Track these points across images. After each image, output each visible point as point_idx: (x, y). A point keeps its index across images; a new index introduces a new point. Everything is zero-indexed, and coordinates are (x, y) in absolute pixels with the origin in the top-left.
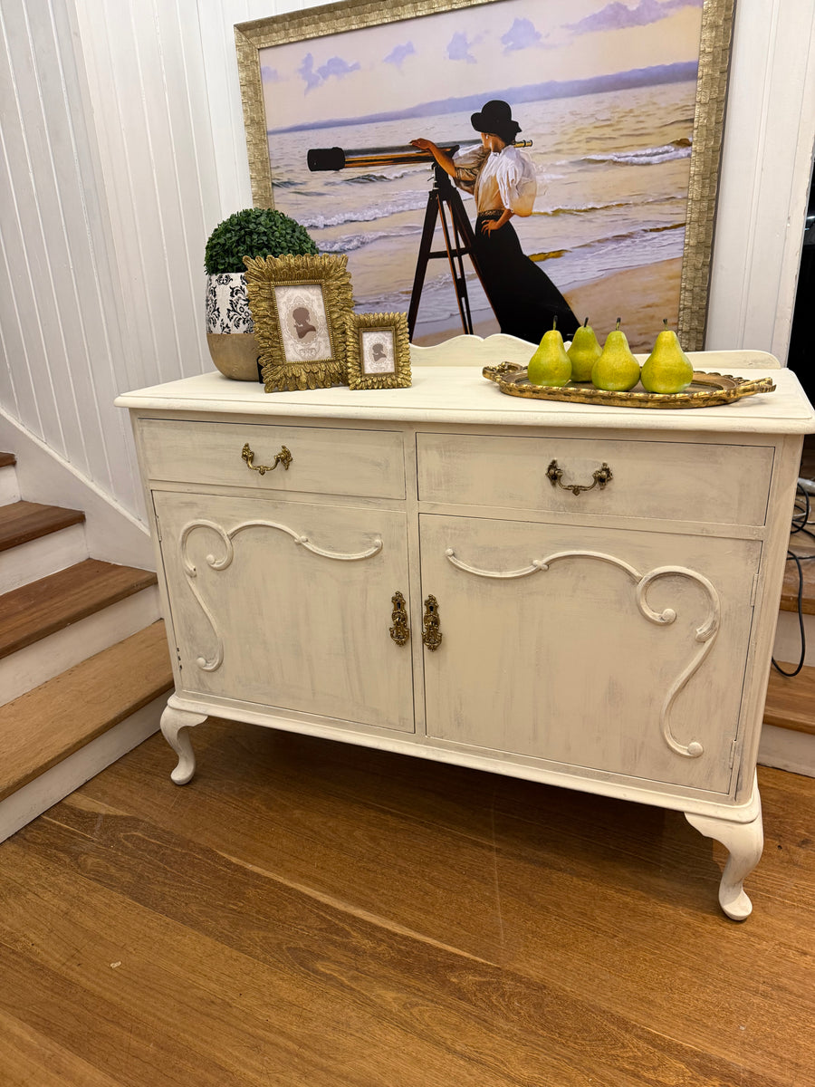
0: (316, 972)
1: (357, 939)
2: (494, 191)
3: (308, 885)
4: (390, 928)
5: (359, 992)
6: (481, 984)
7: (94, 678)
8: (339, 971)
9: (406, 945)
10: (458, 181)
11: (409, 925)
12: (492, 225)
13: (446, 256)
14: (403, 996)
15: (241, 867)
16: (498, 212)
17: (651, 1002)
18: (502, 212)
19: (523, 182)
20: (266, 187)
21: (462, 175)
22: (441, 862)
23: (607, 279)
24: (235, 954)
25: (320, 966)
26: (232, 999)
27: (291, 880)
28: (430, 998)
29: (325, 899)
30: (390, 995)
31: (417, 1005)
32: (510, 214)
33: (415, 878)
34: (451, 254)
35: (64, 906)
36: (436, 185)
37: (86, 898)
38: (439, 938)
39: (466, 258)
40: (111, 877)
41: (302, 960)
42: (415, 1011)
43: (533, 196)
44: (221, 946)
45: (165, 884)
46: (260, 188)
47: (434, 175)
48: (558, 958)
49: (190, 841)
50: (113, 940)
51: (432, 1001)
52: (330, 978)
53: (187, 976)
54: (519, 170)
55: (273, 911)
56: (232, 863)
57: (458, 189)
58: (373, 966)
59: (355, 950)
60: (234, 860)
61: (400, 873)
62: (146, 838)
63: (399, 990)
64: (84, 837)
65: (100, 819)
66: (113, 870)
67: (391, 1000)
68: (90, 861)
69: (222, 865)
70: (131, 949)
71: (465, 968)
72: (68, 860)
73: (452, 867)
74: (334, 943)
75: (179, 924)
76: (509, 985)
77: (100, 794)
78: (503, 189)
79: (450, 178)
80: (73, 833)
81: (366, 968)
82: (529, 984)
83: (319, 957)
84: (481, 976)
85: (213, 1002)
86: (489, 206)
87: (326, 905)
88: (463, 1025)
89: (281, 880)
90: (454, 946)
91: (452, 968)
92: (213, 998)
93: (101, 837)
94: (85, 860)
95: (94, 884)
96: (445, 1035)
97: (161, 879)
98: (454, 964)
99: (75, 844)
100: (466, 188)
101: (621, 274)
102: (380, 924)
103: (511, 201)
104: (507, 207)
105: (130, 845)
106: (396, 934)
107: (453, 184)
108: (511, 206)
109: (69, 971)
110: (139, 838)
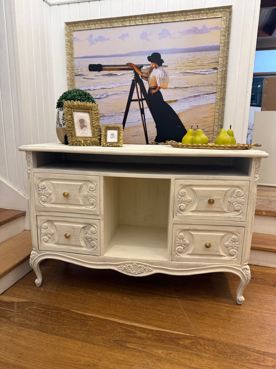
0: (128, 348)
1: (139, 334)
2: (155, 80)
3: (112, 318)
4: (150, 328)
5: (147, 352)
6: (192, 343)
8: (137, 346)
9: (158, 333)
10: (142, 77)
11: (157, 326)
12: (154, 91)
13: (138, 101)
14: (165, 351)
15: (83, 314)
16: (156, 87)
17: (252, 340)
18: (157, 87)
19: (164, 78)
20: (72, 76)
21: (144, 75)
22: (160, 304)
23: (191, 109)
24: (92, 346)
25: (128, 345)
26: (97, 363)
27: (105, 316)
28: (175, 350)
29: (121, 321)
30: (160, 352)
31: (171, 353)
32: (160, 88)
33: (153, 310)
35: (9, 338)
36: (134, 78)
37: (19, 334)
38: (170, 329)
39: (144, 102)
40: (27, 324)
41: (121, 344)
42: (171, 355)
43: (168, 82)
44: (85, 344)
46: (70, 76)
47: (134, 75)
48: (215, 330)
49: (58, 308)
50: (37, 348)
51: (177, 351)
52: (134, 349)
53: (75, 357)
54: (163, 74)
55: (102, 328)
56: (79, 314)
57: (142, 79)
58: (149, 342)
59: (140, 338)
60: (79, 312)
61: (146, 309)
62: (38, 308)
63: (162, 349)
64: (10, 311)
65: (16, 304)
66: (27, 322)
67: (161, 353)
68: (16, 320)
69: (75, 315)
70: (45, 350)
71: (183, 338)
72: (6, 320)
74: (131, 336)
75: (64, 338)
76: (202, 342)
77: (12, 295)
78: (158, 80)
79: (140, 76)
80: (5, 310)
81: (147, 344)
82: (209, 340)
83: (127, 342)
84: (190, 340)
85: (89, 365)
86: (153, 85)
87: (122, 323)
88: (191, 358)
89: (101, 317)
90: (177, 331)
91: (179, 339)
92: (89, 364)
93: (18, 310)
94: (13, 320)
95: (21, 328)
96: (186, 362)
97: (50, 323)
98: (179, 338)
99: (7, 314)
100: (145, 79)
101: (196, 107)
102: (146, 327)
103: (160, 84)
104: (159, 86)
105: (32, 312)
106: (153, 330)
107: (141, 78)
108: (160, 85)
109: (20, 363)
110: (36, 309)
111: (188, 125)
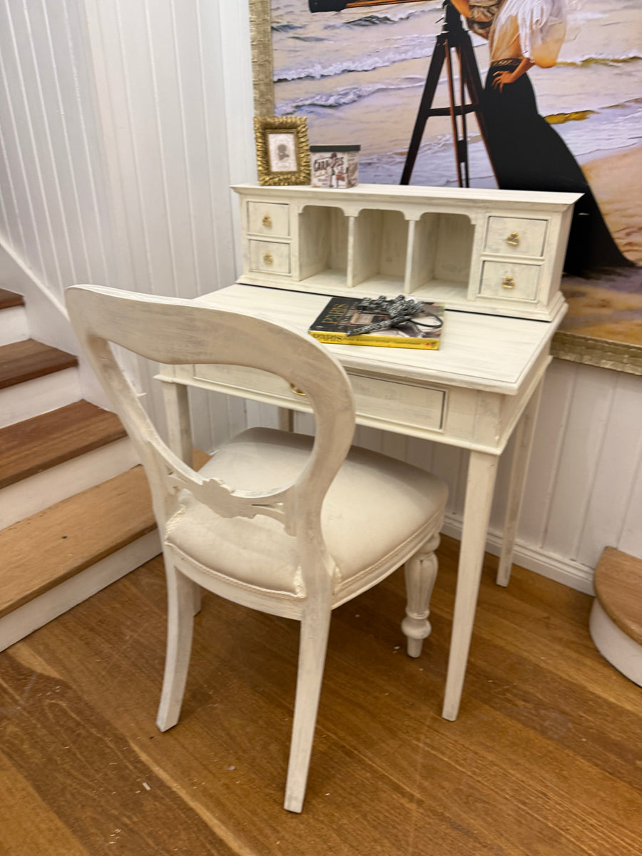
2: (513, 35)
3: (208, 808)
7: (59, 524)
10: (471, 22)
12: (506, 78)
13: (448, 114)
15: (148, 768)
16: (515, 62)
18: (519, 61)
19: (549, 24)
20: (265, 32)
21: (477, 14)
22: (353, 806)
23: (639, 149)
27: (193, 796)
29: (222, 831)
32: (529, 64)
33: (322, 822)
34: (456, 111)
36: (445, 28)
39: (471, 117)
40: (22, 754)
43: (561, 41)
45: (69, 774)
46: (259, 32)
47: (444, 15)
49: (108, 722)
54: (547, 8)
55: (165, 837)
56: (141, 762)
57: (470, 33)
60: (143, 757)
62: (69, 711)
64: (12, 698)
65: (34, 678)
66: (26, 746)
68: (9, 729)
69: (131, 762)
73: (364, 816)
77: (41, 647)
78: (524, 33)
79: (463, 18)
86: (505, 54)
93: (28, 699)
94: (5, 727)
95: (5, 759)
97: (67, 767)
100: (481, 31)
103: (532, 48)
104: (527, 55)
105: (51, 716)
107: (465, 26)
108: (531, 55)
110: (62, 709)
111: (616, 210)
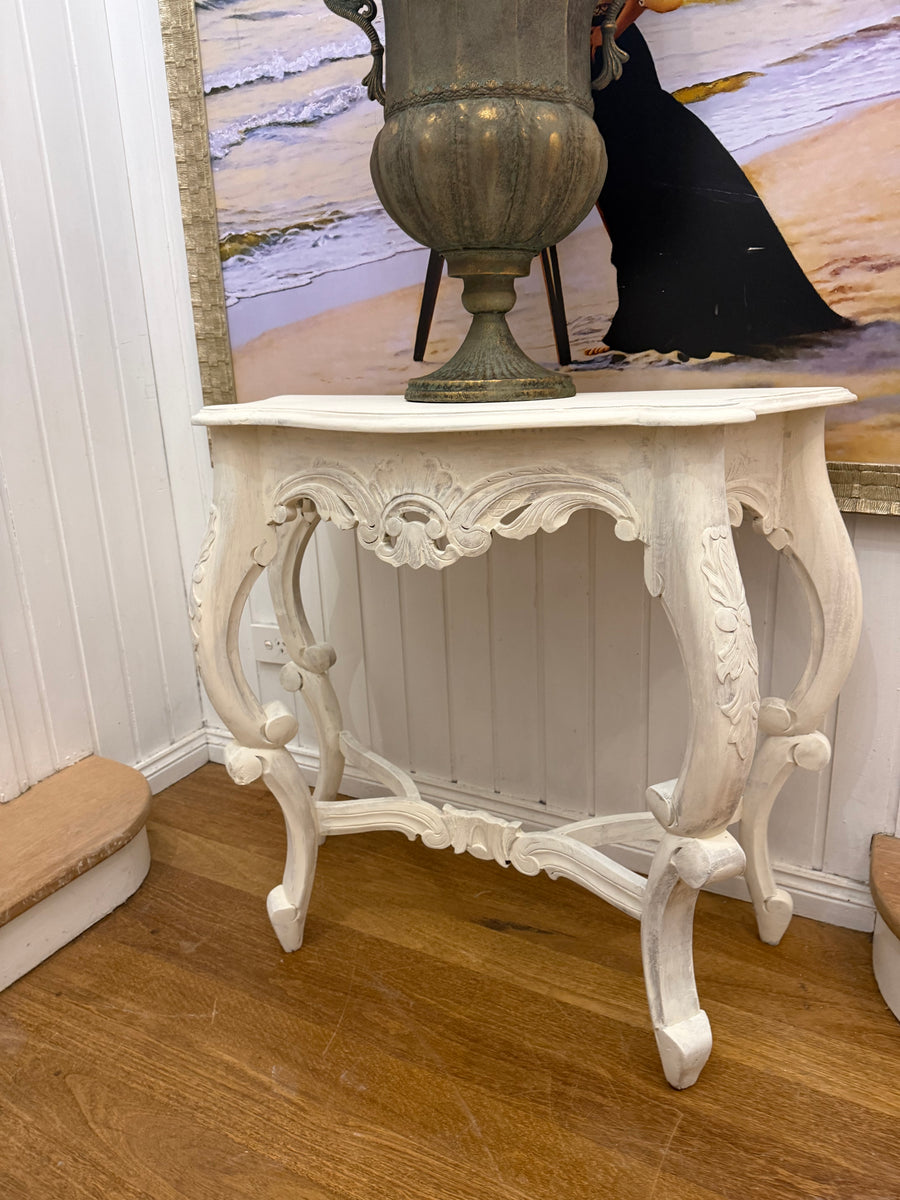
20: (185, 12)
23: (839, 127)
32: (637, 10)
46: (174, 14)
101: (872, 111)
111: (812, 234)
